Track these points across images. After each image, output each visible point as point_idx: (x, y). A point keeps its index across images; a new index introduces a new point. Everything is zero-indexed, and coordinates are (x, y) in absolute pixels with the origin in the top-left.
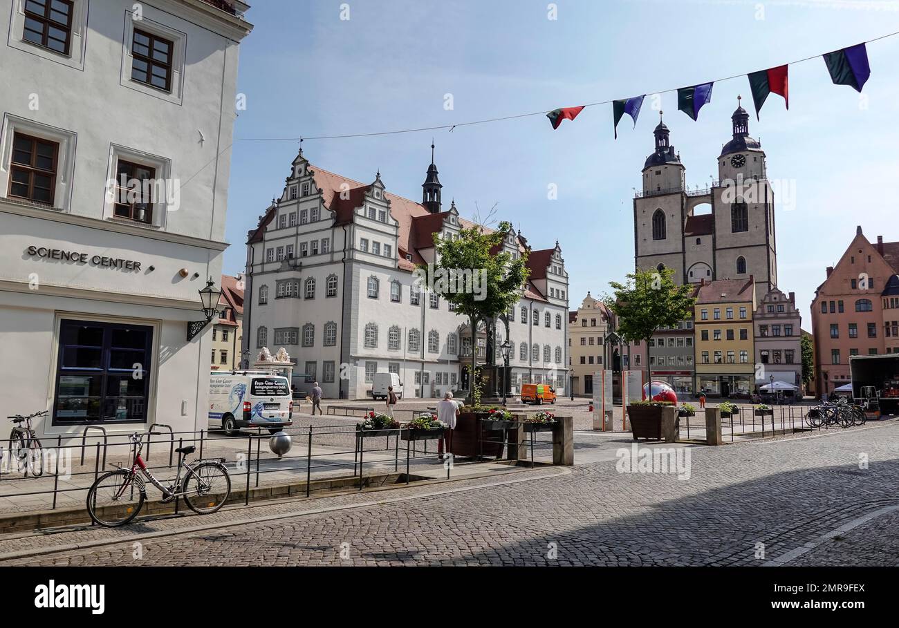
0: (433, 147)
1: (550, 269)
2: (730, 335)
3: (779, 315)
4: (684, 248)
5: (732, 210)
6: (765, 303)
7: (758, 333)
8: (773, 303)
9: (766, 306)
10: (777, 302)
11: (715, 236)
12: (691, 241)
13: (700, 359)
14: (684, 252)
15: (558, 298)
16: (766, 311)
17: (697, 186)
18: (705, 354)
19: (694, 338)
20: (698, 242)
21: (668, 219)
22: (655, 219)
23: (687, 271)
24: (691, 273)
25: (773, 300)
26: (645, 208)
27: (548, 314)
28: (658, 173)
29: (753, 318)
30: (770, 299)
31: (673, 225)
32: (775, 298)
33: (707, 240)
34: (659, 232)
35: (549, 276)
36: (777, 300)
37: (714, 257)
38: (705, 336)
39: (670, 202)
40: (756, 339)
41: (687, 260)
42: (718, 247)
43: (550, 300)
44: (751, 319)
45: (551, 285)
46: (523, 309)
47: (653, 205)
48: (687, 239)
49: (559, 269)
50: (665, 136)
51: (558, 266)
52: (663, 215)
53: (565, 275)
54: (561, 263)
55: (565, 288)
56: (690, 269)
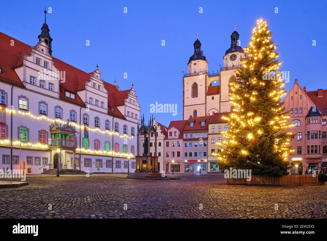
1: (127, 100)
4: (206, 102)
5: (229, 82)
11: (221, 95)
13: (210, 153)
14: (206, 103)
15: (132, 117)
17: (213, 72)
18: (213, 151)
19: (208, 142)
20: (213, 98)
21: (199, 87)
22: (193, 87)
23: (207, 113)
24: (209, 114)
27: (125, 126)
28: (195, 64)
31: (202, 90)
33: (217, 97)
34: (195, 94)
35: (126, 104)
37: (220, 106)
38: (213, 141)
41: (207, 107)
42: (222, 101)
43: (127, 118)
45: (128, 109)
46: (107, 121)
47: (192, 80)
48: (208, 97)
49: (134, 101)
50: (199, 46)
51: (133, 99)
52: (197, 85)
53: (138, 105)
54: (136, 98)
55: (138, 113)
56: (208, 112)
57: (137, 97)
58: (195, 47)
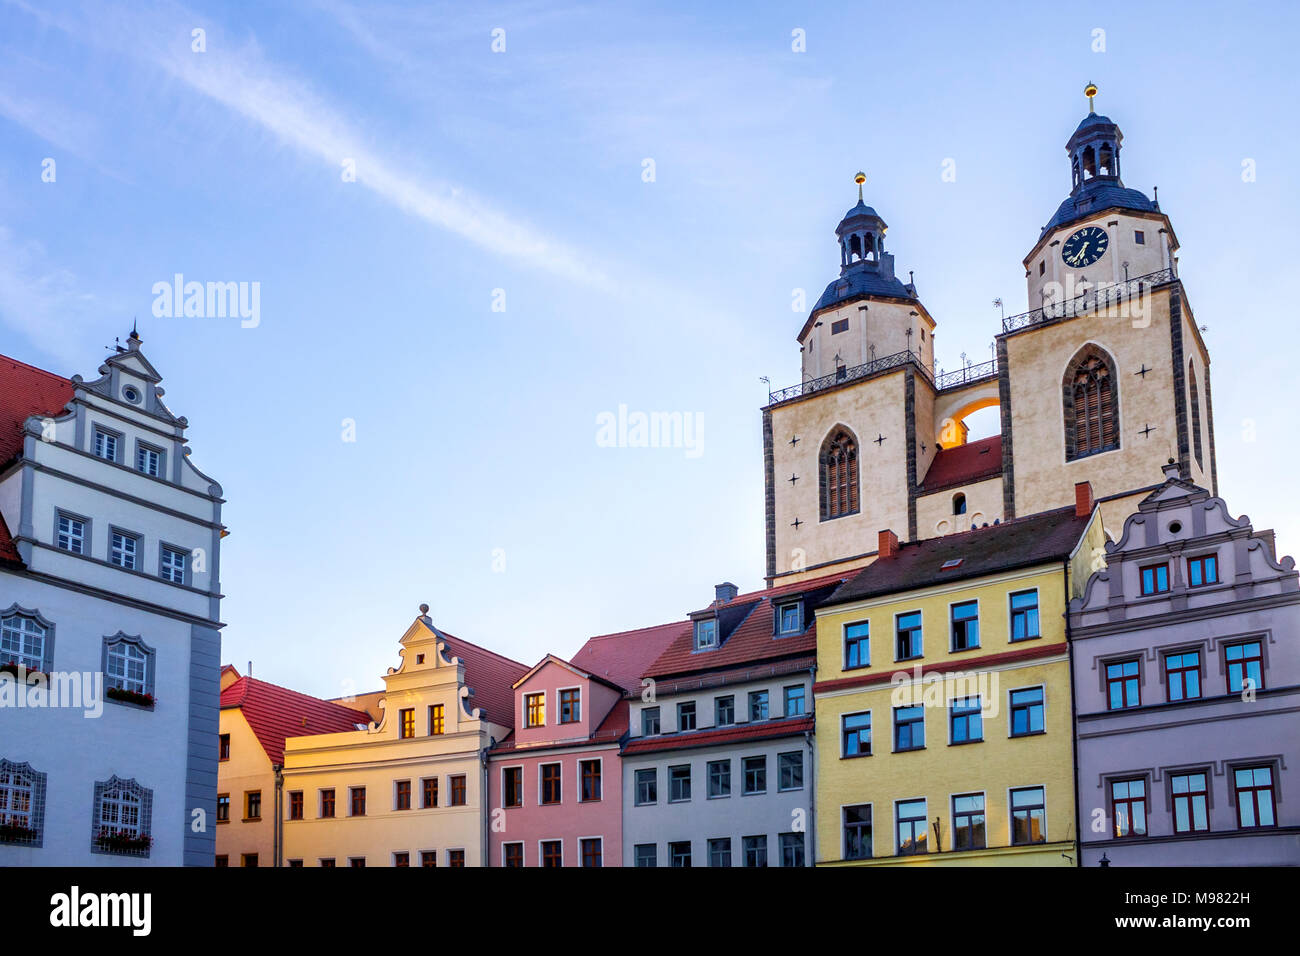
3: (1196, 602)
4: (913, 532)
5: (1066, 393)
6: (1125, 557)
7: (1094, 701)
8: (1167, 548)
9: (1130, 569)
10: (1185, 544)
12: (935, 507)
16: (1131, 592)
19: (812, 751)
20: (960, 506)
21: (866, 451)
22: (827, 460)
25: (1166, 537)
26: (796, 429)
27: (23, 622)
28: (840, 327)
29: (1069, 632)
30: (1151, 533)
31: (882, 465)
32: (1175, 527)
33: (985, 495)
34: (840, 495)
35: (44, 453)
36: (1186, 533)
39: (871, 400)
40: (1083, 728)
43: (44, 564)
44: (1061, 639)
45: (63, 494)
47: (822, 417)
48: (922, 503)
50: (870, 235)
52: (852, 441)
55: (195, 538)
58: (844, 245)
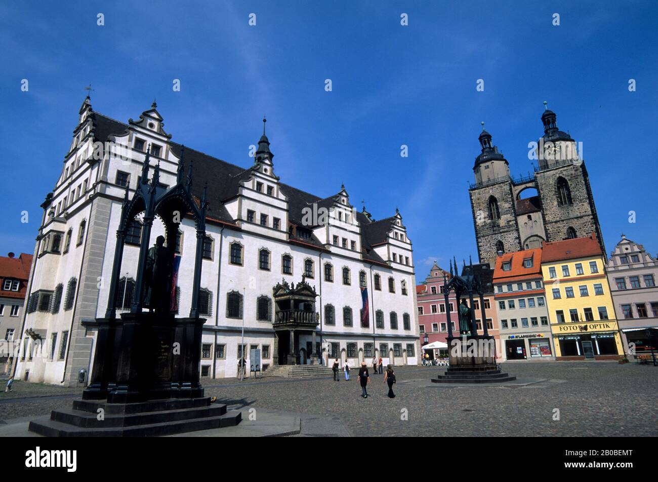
0: (265, 121)
1: (391, 235)
2: (584, 293)
3: (635, 266)
4: (517, 226)
5: (555, 189)
6: (616, 255)
7: (615, 287)
8: (625, 254)
9: (618, 258)
10: (630, 253)
11: (544, 212)
12: (522, 219)
13: (553, 319)
14: (517, 229)
15: (401, 263)
16: (619, 263)
17: (521, 176)
18: (560, 313)
19: (545, 297)
20: (530, 217)
21: (500, 202)
22: (489, 204)
23: (522, 244)
24: (527, 245)
25: (625, 251)
26: (479, 196)
27: (391, 280)
28: (487, 167)
29: (605, 272)
30: (621, 250)
32: (627, 249)
33: (536, 216)
35: (390, 241)
36: (630, 251)
37: (546, 230)
38: (557, 295)
40: (613, 293)
41: (520, 235)
42: (548, 222)
43: (393, 265)
45: (393, 250)
46: (362, 274)
47: (486, 193)
48: (519, 218)
49: (402, 235)
50: (488, 140)
51: (400, 232)
52: (496, 200)
53: (408, 241)
54: (404, 230)
55: (409, 254)
56: (524, 242)
57: (405, 228)
58: (482, 143)
